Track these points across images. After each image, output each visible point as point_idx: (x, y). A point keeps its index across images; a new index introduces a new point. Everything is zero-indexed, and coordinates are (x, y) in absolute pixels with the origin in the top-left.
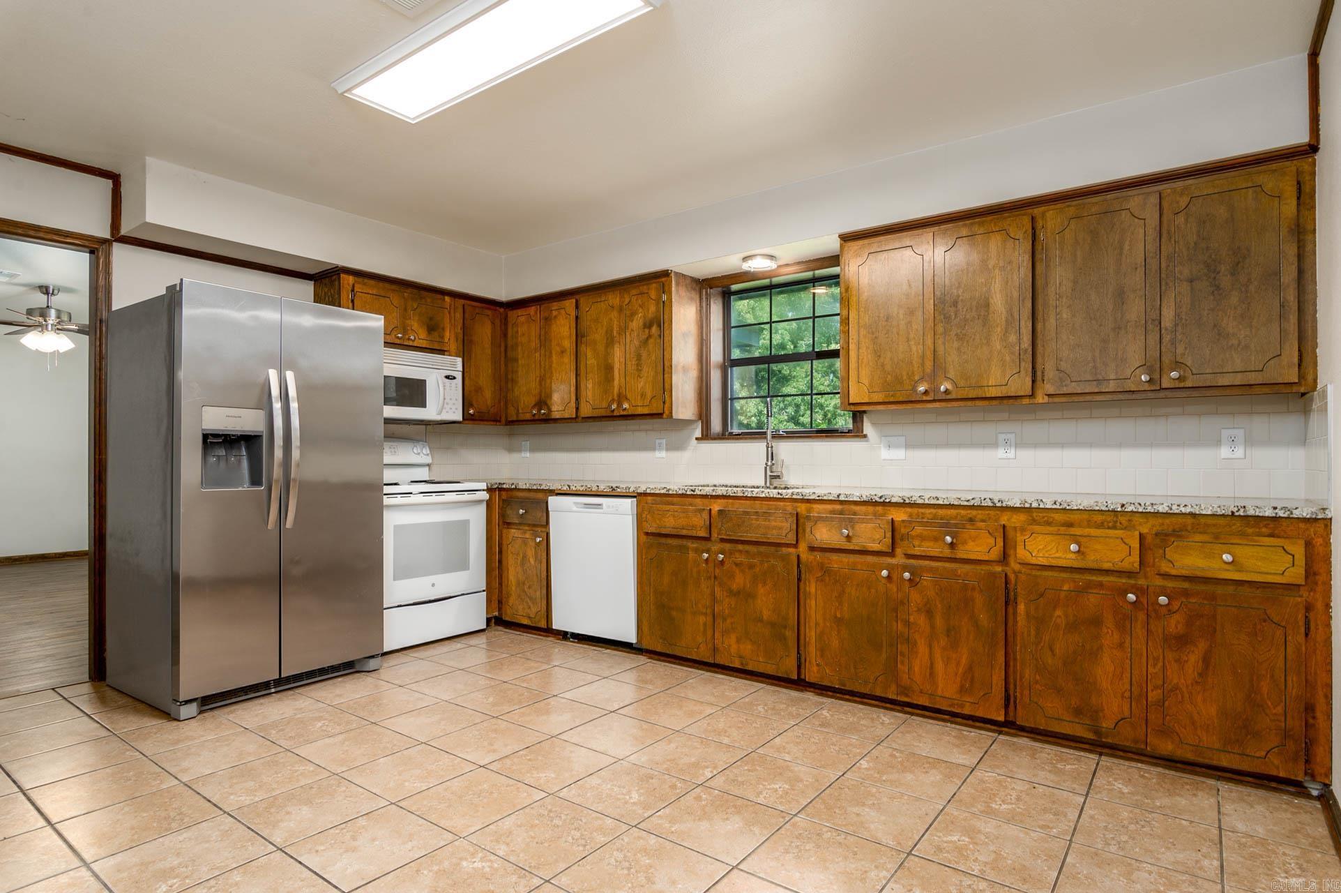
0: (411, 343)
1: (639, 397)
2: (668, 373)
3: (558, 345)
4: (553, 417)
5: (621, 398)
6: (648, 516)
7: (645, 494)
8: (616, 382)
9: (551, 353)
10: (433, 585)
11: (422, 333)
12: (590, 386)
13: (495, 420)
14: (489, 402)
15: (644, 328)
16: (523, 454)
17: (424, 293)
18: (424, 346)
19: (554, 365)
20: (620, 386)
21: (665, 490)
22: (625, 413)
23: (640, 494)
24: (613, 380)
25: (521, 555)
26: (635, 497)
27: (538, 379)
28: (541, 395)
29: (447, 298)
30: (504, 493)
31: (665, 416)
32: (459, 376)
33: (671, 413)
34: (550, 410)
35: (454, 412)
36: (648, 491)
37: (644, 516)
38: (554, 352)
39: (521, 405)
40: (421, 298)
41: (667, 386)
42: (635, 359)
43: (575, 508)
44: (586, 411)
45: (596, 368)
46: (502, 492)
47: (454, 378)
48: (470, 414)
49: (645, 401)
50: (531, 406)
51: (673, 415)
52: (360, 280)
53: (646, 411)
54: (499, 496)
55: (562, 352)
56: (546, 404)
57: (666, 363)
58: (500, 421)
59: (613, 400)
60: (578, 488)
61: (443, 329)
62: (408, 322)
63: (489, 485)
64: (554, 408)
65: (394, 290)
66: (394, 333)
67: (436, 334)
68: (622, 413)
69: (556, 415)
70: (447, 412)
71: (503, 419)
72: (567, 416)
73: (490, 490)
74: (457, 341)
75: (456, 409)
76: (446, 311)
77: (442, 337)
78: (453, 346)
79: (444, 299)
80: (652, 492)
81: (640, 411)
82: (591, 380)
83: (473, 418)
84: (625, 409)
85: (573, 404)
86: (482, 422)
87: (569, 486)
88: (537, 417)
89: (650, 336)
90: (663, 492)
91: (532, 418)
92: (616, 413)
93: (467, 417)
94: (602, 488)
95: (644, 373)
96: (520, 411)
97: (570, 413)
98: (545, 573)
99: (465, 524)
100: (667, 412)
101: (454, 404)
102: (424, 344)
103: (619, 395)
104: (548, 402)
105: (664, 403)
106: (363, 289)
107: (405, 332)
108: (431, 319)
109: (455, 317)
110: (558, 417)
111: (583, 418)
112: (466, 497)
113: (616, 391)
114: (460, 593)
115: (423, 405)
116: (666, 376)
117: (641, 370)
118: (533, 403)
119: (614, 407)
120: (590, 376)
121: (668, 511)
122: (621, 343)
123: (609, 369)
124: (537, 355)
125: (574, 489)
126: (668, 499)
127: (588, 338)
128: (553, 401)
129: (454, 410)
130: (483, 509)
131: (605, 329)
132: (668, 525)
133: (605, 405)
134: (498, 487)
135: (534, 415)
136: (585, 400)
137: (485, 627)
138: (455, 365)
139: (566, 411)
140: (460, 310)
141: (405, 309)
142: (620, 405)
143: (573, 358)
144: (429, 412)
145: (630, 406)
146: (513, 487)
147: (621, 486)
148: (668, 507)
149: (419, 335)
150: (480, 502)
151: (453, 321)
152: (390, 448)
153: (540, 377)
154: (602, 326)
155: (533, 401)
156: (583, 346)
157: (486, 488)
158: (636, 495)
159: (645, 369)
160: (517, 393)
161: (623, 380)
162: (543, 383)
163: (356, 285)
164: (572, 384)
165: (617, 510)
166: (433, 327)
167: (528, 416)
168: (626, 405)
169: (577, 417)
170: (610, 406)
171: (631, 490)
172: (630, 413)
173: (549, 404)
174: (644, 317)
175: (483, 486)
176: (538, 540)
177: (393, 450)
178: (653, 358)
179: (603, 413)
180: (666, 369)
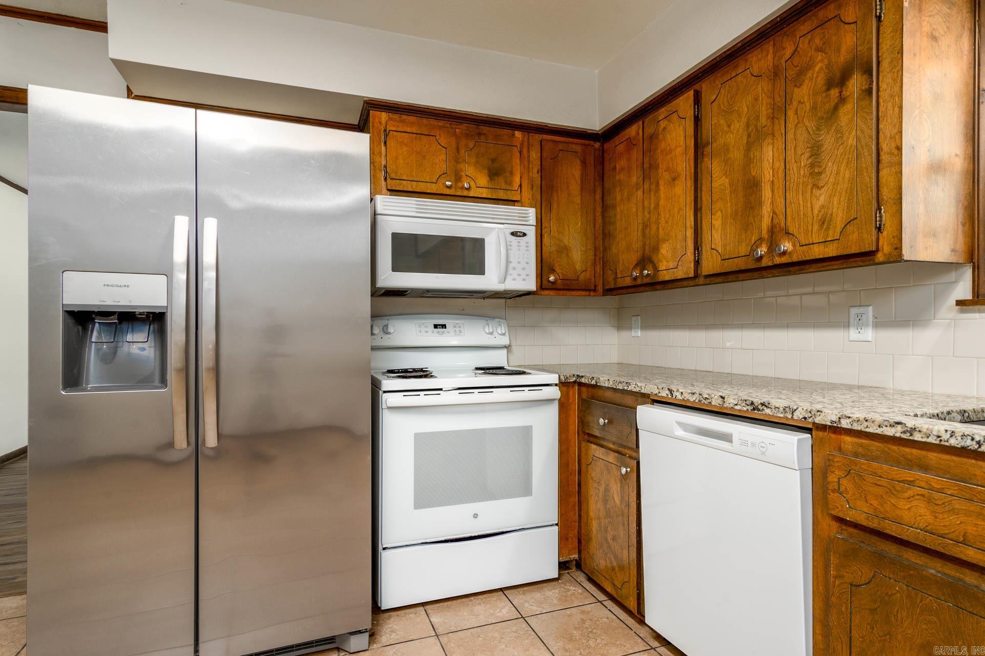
0: (465, 193)
1: (816, 227)
2: (891, 165)
3: (668, 169)
4: (661, 279)
5: (776, 233)
6: (844, 482)
7: (835, 429)
8: (766, 210)
9: (658, 184)
10: (476, 516)
11: (483, 180)
12: (717, 223)
13: (589, 289)
14: (578, 266)
15: (828, 89)
16: (633, 333)
17: (485, 129)
18: (484, 196)
19: (662, 202)
20: (774, 213)
21: (899, 428)
22: (784, 260)
23: (823, 428)
24: (760, 204)
25: (603, 486)
26: (808, 430)
27: (640, 227)
28: (644, 250)
29: (518, 134)
30: (584, 389)
31: (880, 257)
32: (531, 232)
33: (899, 248)
34: (656, 270)
35: (524, 280)
36: (845, 424)
37: (832, 478)
38: (661, 183)
39: (620, 267)
40: (480, 134)
41: (885, 193)
42: (807, 155)
43: (680, 432)
44: (710, 264)
45: (728, 191)
46: (582, 388)
47: (524, 235)
48: (549, 281)
49: (831, 233)
50: (631, 267)
51: (904, 252)
52: (396, 116)
53: (831, 251)
54: (580, 393)
55: (674, 179)
56: (652, 262)
57: (884, 146)
58: (595, 290)
59: (761, 239)
60: (687, 396)
61: (512, 173)
62: (462, 166)
63: (562, 377)
64: (662, 266)
65: (440, 128)
66: (441, 181)
67: (501, 180)
68: (778, 260)
69: (666, 276)
70: (514, 279)
71: (600, 288)
72: (680, 274)
73: (563, 384)
74: (532, 188)
75: (527, 275)
76: (516, 151)
77: (510, 184)
78: (526, 194)
79: (513, 135)
80: (856, 427)
81: (817, 252)
82: (719, 213)
83: (554, 287)
84: (784, 253)
85: (690, 256)
86: (568, 292)
87: (671, 391)
88: (639, 282)
89: (842, 100)
90: (890, 432)
91: (634, 283)
92: (765, 262)
93: (543, 285)
94: (731, 401)
95: (828, 176)
96: (619, 276)
97: (686, 269)
98: (635, 525)
99: (526, 432)
100: (886, 248)
101: (524, 269)
102: (484, 193)
103: (772, 230)
104: (655, 259)
105: (879, 229)
106: (398, 127)
107: (458, 178)
108: (493, 160)
109: (529, 156)
110: (667, 278)
111: (707, 276)
112: (527, 394)
113: (766, 223)
114: (518, 528)
115: (481, 272)
116: (884, 173)
117: (820, 173)
118: (635, 262)
119: (762, 250)
120: (718, 205)
121: (911, 483)
122: (776, 134)
123: (752, 186)
124: (640, 193)
125: (679, 397)
126: (907, 450)
127: (714, 145)
128: (660, 255)
129: (524, 276)
130: (553, 411)
131: (744, 120)
132: (907, 517)
133: (744, 250)
134: (575, 382)
135: (635, 279)
136: (709, 249)
137: (556, 576)
138: (525, 218)
139: (680, 267)
140: (537, 147)
141: (458, 150)
142: (773, 245)
143: (690, 184)
144: (490, 280)
145: (794, 245)
146: (593, 382)
147: (775, 402)
148: (908, 475)
149: (478, 181)
150: (550, 401)
151: (526, 163)
152: (455, 327)
153: (643, 223)
154: (740, 116)
155: (634, 258)
156: (706, 159)
157: (557, 382)
158: (810, 426)
159: (830, 168)
160: (614, 250)
161: (780, 201)
162: (647, 232)
163: (388, 123)
164: (688, 225)
165: (763, 453)
166: (495, 172)
167: (628, 282)
168: (786, 246)
169: (696, 276)
170: (753, 250)
171: (798, 415)
172: (795, 259)
173: (655, 262)
174: (829, 66)
175: (553, 378)
176: (624, 470)
177: (458, 329)
178: (851, 141)
179: (741, 264)
180: (884, 157)
